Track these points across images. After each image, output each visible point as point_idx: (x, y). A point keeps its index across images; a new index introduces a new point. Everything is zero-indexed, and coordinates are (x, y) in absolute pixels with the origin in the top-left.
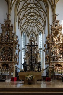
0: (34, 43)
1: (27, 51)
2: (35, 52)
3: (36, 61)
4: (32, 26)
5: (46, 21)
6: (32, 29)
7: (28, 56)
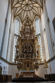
0: (30, 27)
1: (21, 36)
2: (31, 37)
3: (33, 50)
4: (27, 11)
5: (42, 6)
6: (27, 15)
7: (22, 42)
